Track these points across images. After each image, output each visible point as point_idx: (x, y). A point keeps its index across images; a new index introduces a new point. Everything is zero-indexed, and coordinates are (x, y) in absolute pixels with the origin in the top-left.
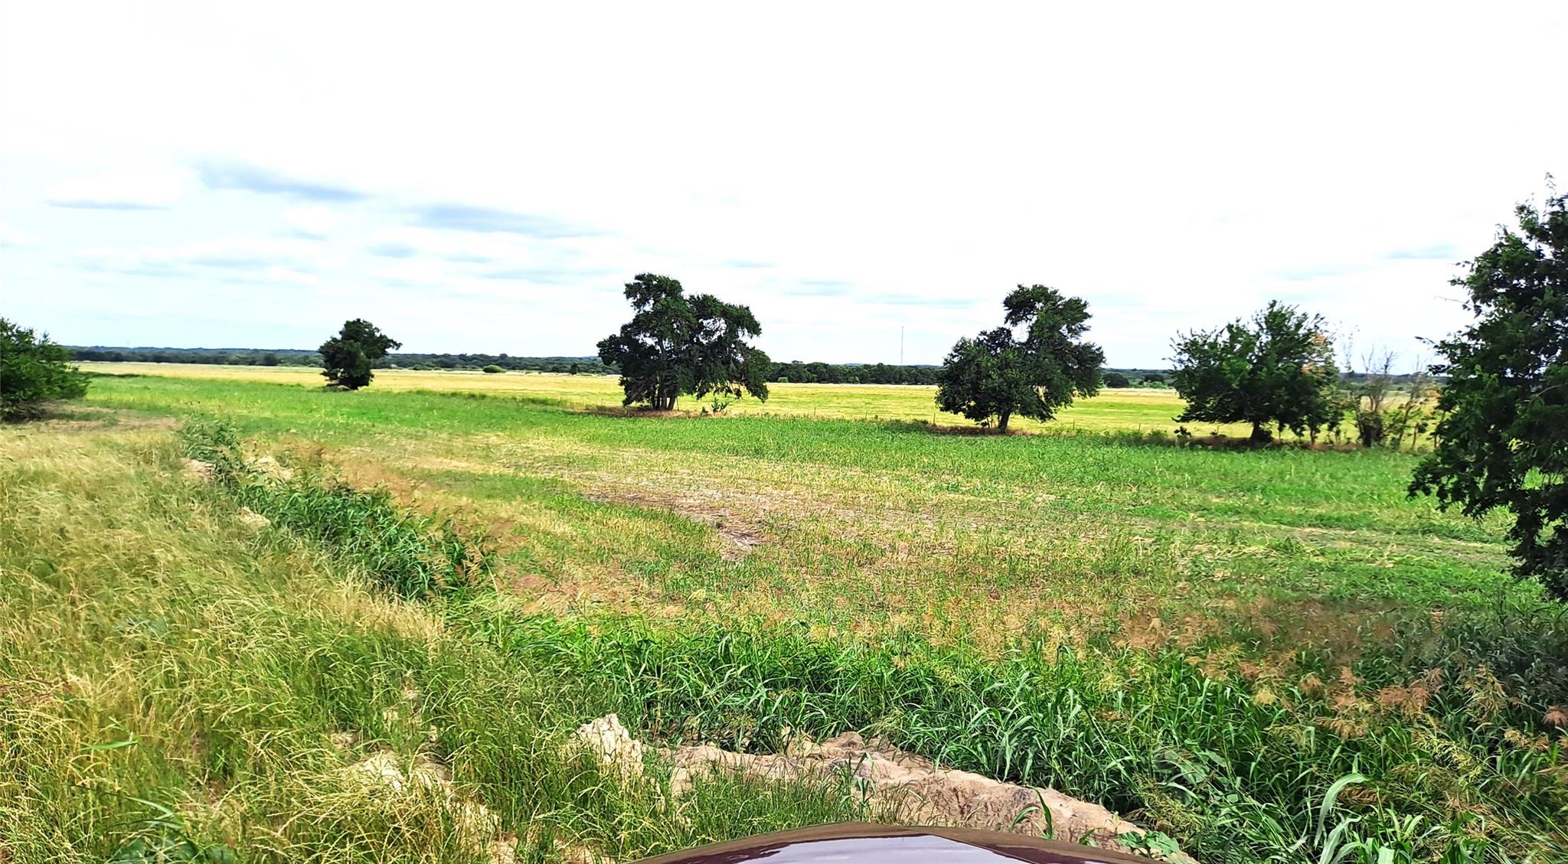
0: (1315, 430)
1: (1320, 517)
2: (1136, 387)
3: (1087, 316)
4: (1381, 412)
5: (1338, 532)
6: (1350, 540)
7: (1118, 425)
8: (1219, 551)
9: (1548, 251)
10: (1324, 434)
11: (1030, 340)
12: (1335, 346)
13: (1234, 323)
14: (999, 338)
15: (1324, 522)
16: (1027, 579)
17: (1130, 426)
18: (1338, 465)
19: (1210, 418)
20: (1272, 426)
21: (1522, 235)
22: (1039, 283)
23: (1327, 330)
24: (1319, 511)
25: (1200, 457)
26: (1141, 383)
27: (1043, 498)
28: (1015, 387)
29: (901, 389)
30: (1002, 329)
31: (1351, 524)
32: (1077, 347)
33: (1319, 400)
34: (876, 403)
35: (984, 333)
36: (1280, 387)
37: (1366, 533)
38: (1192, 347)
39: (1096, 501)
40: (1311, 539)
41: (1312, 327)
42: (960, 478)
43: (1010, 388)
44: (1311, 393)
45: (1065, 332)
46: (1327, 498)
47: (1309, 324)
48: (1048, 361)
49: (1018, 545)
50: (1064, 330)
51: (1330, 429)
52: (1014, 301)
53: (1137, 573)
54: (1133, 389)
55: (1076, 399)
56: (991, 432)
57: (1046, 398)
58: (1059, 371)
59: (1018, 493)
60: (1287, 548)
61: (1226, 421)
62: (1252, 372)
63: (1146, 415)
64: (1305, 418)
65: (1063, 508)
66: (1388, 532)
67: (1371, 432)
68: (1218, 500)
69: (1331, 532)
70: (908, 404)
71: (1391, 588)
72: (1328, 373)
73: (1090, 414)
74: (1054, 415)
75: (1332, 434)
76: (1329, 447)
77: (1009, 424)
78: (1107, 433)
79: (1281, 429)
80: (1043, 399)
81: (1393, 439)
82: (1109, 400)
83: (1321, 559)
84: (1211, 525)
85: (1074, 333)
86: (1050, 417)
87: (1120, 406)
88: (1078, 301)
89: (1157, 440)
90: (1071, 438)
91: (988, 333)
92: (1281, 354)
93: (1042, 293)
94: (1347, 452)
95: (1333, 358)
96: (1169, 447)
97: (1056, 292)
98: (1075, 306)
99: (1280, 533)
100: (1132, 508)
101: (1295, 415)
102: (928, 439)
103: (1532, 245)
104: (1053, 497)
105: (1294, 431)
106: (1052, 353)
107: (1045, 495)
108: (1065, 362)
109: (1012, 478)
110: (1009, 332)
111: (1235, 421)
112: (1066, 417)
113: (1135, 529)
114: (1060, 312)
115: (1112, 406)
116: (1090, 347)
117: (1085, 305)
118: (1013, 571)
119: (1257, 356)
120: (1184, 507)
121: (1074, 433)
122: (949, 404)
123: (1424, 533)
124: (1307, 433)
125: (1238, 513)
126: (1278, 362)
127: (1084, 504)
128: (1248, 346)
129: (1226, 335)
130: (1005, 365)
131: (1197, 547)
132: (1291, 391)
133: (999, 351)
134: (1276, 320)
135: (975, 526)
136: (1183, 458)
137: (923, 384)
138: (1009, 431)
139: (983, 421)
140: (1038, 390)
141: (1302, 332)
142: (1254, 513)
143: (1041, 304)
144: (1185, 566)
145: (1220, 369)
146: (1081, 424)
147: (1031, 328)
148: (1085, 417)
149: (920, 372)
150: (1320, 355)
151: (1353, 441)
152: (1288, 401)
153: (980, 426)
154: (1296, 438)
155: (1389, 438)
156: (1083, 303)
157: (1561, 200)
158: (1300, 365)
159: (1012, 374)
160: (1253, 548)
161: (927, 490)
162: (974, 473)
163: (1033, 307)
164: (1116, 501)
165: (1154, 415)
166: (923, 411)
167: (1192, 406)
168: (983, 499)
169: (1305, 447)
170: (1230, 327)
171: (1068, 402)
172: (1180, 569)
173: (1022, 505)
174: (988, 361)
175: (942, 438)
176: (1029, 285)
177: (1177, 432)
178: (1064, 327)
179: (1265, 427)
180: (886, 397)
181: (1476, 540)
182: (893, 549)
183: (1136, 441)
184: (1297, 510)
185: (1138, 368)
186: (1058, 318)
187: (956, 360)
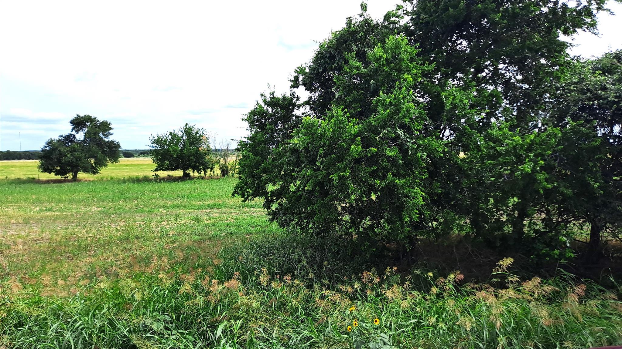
0: (206, 172)
1: (209, 205)
2: (137, 157)
3: (111, 129)
4: (227, 164)
5: (215, 210)
6: (219, 213)
7: (128, 174)
8: (171, 224)
9: (270, 110)
10: (209, 172)
11: (85, 139)
12: (210, 140)
13: (173, 132)
14: (69, 138)
15: (210, 207)
16: (87, 248)
17: (134, 174)
18: (214, 184)
19: (167, 169)
20: (190, 171)
21: (263, 104)
22: (87, 114)
23: (207, 134)
24: (208, 203)
25: (163, 185)
26: (139, 155)
27: (95, 209)
28: (79, 160)
29: (21, 162)
30: (71, 134)
31: (219, 206)
32: (108, 142)
33: (206, 161)
34: (6, 170)
35: (62, 136)
36: (191, 156)
37: (224, 209)
38: (158, 141)
39: (119, 208)
40: (206, 214)
41: (201, 133)
42: (53, 204)
43: (77, 160)
44: (202, 158)
45: (102, 136)
46: (211, 198)
47: (200, 132)
48: (95, 148)
49: (82, 233)
50: (101, 134)
51: (211, 171)
52: (75, 122)
53: (137, 238)
54: (136, 158)
55: (109, 164)
56: (69, 181)
57: (95, 165)
58: (100, 152)
59: (83, 208)
60: (197, 219)
61: (173, 170)
62: (181, 151)
63: (142, 168)
64: (202, 167)
65: (105, 213)
66: (231, 208)
67: (225, 171)
68: (171, 203)
69: (213, 210)
70: (25, 169)
71: (233, 229)
72: (208, 151)
73: (117, 169)
74: (100, 172)
75: (212, 172)
76: (211, 178)
77: (78, 176)
78: (124, 178)
79: (193, 172)
80: (94, 165)
81: (232, 173)
82: (125, 163)
83: (209, 222)
84: (168, 213)
85: (107, 136)
86: (98, 173)
87: (131, 165)
88: (106, 122)
89: (146, 180)
90: (107, 181)
91: (64, 136)
92: (191, 143)
93: (88, 119)
94: (217, 179)
95: (210, 145)
96: (151, 182)
97: (95, 118)
98: (105, 124)
99: (193, 213)
100: (135, 210)
101: (198, 166)
102: (36, 186)
103: (266, 108)
104: (100, 209)
105: (198, 172)
106: (96, 145)
107: (96, 208)
108: (103, 149)
109: (79, 202)
110: (74, 136)
111: (176, 170)
112: (105, 172)
113: (136, 219)
114: (99, 127)
115: (127, 165)
116: (114, 142)
117: (110, 124)
118: (80, 246)
119: (182, 144)
120: (157, 207)
121: (109, 179)
122: (46, 169)
123: (243, 207)
124: (203, 173)
125: (178, 207)
126: (190, 146)
127: (114, 210)
128: (178, 140)
129: (170, 137)
130: (73, 150)
131: (163, 223)
132: (196, 157)
133: (70, 144)
134: (188, 131)
135: (60, 226)
136: (156, 186)
137: (33, 159)
138: (78, 180)
139: (65, 176)
140: (91, 161)
141: (198, 135)
142: (185, 206)
143: (89, 123)
144: (158, 232)
145: (168, 150)
146: (113, 175)
147: (85, 134)
148: (114, 171)
149: (31, 154)
150: (205, 143)
151: (219, 175)
152: (195, 161)
153: (63, 178)
154: (199, 175)
155: (231, 173)
156: (109, 123)
157: (273, 93)
158: (198, 148)
159: (77, 154)
160: (185, 221)
161: (34, 211)
162: (60, 201)
163: (85, 125)
164: (129, 208)
165: (146, 168)
166: (33, 173)
167: (158, 165)
168: (64, 213)
169: (202, 178)
170: (171, 133)
171: (106, 165)
172: (156, 233)
173: (85, 214)
174: (65, 149)
175: (43, 185)
176: (82, 115)
177: (153, 175)
178: (101, 133)
179: (187, 172)
180: (12, 166)
181: (259, 208)
182: (15, 243)
183: (137, 180)
184: (200, 203)
185: (137, 149)
186: (98, 129)
187: (47, 149)
